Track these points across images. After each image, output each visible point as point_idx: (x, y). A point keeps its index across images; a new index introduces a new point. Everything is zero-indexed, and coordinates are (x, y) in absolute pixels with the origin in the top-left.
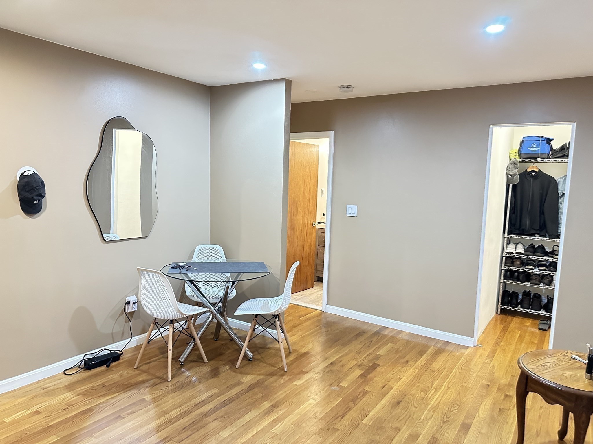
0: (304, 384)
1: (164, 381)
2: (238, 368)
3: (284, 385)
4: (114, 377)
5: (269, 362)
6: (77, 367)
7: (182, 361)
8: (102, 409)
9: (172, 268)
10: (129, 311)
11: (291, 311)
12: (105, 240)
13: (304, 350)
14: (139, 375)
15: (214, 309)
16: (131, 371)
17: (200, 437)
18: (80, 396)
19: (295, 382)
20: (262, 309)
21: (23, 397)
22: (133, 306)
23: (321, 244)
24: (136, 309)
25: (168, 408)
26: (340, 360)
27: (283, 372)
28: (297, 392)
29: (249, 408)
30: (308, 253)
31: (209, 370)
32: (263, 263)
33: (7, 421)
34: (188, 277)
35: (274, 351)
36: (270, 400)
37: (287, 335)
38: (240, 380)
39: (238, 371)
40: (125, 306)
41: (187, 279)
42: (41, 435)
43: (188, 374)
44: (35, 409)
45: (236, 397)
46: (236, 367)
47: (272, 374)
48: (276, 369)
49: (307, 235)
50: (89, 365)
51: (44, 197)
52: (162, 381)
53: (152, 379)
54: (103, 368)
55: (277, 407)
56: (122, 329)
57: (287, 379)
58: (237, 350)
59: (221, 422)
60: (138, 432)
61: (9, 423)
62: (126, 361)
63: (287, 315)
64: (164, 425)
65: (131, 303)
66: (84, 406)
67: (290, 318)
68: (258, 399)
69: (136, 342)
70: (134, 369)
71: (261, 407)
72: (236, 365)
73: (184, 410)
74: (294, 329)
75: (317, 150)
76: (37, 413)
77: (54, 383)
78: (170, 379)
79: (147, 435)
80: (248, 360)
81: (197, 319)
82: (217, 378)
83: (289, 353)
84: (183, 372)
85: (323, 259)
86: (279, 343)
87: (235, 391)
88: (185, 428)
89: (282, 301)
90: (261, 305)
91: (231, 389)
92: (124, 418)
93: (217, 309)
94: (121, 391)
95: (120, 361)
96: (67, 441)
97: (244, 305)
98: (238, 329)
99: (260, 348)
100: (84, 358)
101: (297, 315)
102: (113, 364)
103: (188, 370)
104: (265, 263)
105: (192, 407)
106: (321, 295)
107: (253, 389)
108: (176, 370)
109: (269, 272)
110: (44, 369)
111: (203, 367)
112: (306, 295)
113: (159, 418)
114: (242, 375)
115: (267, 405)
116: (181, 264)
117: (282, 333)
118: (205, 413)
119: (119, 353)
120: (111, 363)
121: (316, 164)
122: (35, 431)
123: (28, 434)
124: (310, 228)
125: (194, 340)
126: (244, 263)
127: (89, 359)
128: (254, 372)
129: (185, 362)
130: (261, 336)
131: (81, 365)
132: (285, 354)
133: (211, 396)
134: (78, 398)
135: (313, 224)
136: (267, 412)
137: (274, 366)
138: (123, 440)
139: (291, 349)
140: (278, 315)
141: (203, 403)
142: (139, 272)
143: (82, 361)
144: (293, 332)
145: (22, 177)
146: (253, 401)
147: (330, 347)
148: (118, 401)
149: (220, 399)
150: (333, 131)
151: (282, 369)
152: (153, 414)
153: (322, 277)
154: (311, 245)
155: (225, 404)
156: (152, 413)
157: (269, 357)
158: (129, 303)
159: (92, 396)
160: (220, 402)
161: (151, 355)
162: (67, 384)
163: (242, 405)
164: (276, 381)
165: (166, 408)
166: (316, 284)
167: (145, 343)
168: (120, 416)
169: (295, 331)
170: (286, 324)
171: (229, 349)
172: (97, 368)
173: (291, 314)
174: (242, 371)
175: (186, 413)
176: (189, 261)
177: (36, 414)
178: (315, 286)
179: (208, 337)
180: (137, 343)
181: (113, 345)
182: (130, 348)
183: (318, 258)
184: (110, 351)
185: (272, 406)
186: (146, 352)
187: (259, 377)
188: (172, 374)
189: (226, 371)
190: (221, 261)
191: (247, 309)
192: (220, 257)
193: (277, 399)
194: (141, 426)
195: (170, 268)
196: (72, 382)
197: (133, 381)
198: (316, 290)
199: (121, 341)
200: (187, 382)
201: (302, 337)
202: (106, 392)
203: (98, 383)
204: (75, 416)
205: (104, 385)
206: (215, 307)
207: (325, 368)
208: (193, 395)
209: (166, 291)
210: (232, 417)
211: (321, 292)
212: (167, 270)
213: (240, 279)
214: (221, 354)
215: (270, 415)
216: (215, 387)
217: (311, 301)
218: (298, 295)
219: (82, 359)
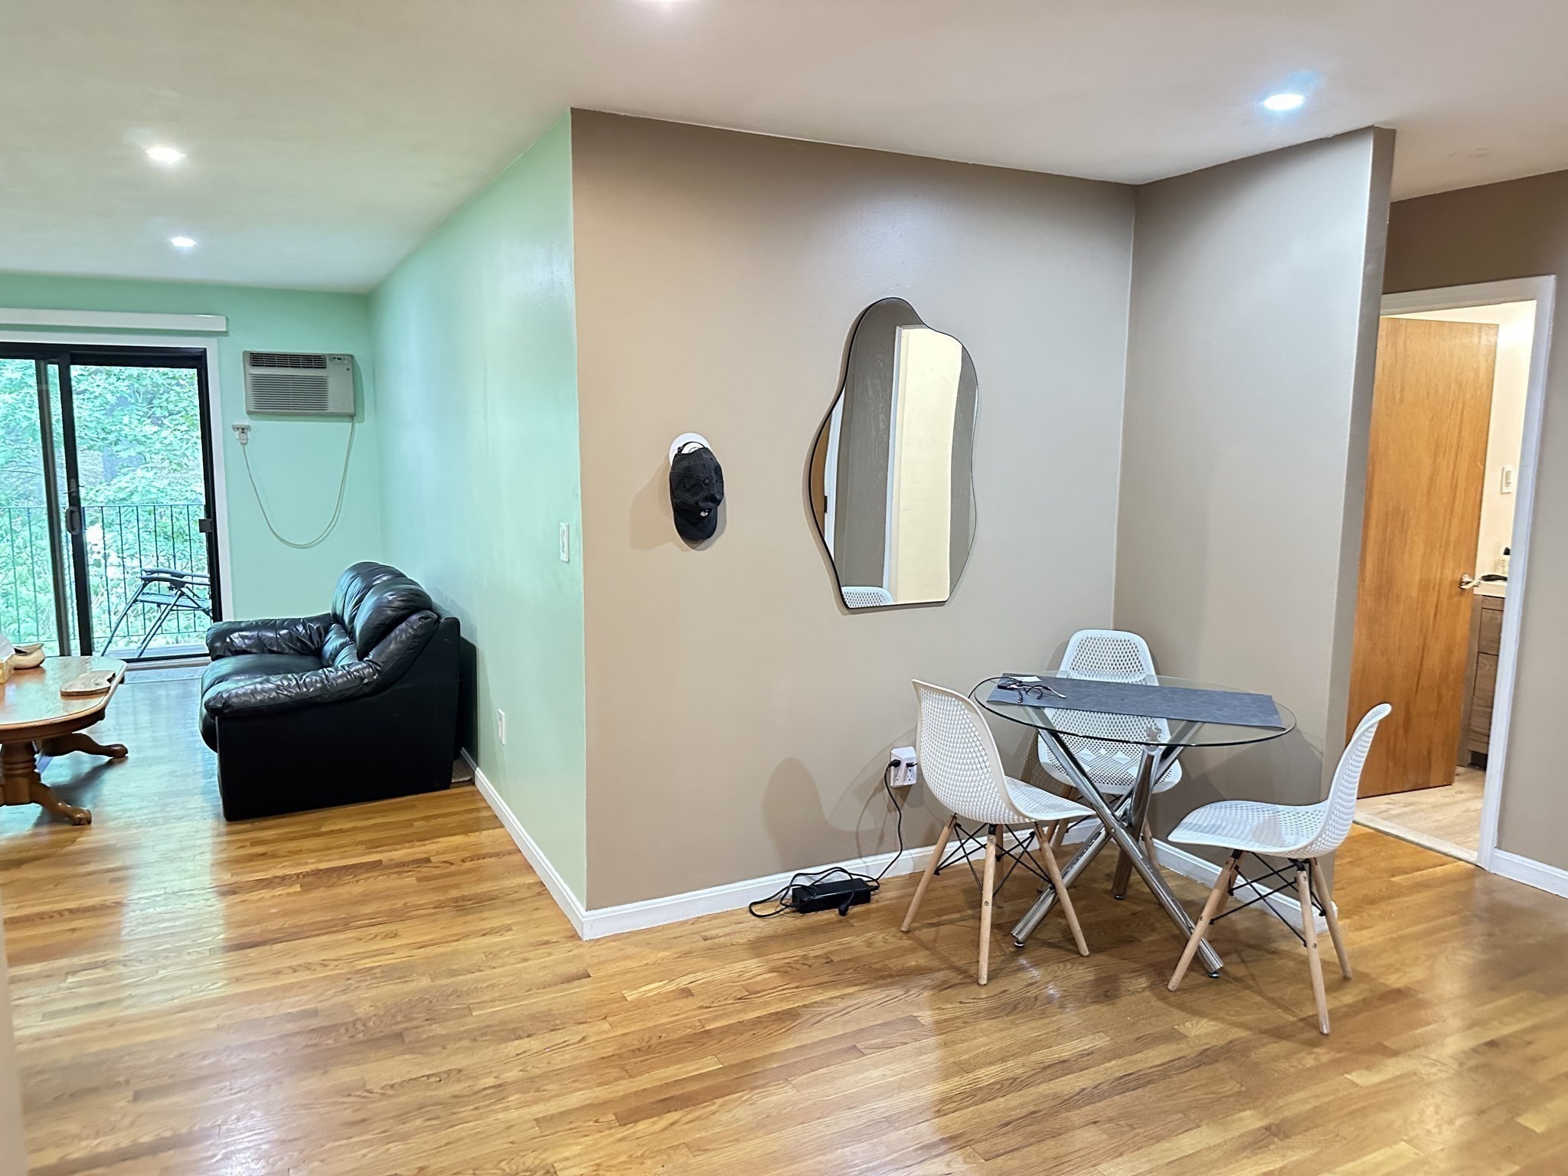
0: (1384, 1087)
1: (968, 980)
2: (1175, 991)
3: (1313, 1075)
4: (853, 944)
5: (1271, 995)
6: (776, 900)
7: (1020, 937)
8: (818, 1018)
9: (1000, 687)
10: (899, 783)
11: (1366, 851)
12: (846, 606)
13: (1394, 981)
14: (913, 950)
15: (1113, 815)
16: (893, 936)
17: (1045, 1160)
18: (774, 974)
19: (1354, 1074)
20: (1257, 835)
21: (665, 949)
22: (906, 773)
23: (1488, 649)
24: (914, 782)
25: (970, 1058)
26: (1528, 1038)
27: (1313, 1034)
28: (1354, 1107)
29: (1193, 1117)
30: (1438, 672)
31: (1090, 977)
32: (1270, 697)
33: (629, 999)
34: (1044, 718)
35: (1292, 963)
36: (1262, 1109)
37: (1340, 924)
38: (1176, 1027)
39: (1173, 999)
40: (888, 770)
41: (1043, 726)
42: (685, 1048)
43: (1035, 973)
44: (683, 982)
45: (1158, 1073)
46: (1170, 987)
47: (1278, 1033)
48: (1294, 1019)
49: (1438, 616)
50: (802, 901)
51: (720, 502)
52: (965, 980)
53: (939, 970)
54: (832, 914)
55: (1282, 1136)
56: (880, 825)
57: (1325, 1059)
58: (1175, 937)
59: (1105, 1136)
60: (890, 1102)
61: (631, 1002)
62: (886, 908)
63: (1349, 860)
64: (954, 1099)
65: (903, 765)
66: (781, 1000)
67: (1357, 872)
68: (1225, 1097)
69: (912, 864)
70: (900, 934)
71: (1234, 1121)
72: (1169, 981)
73: (1011, 1075)
74: (1367, 907)
75: (1492, 339)
76: (687, 993)
77: (727, 930)
78: (984, 981)
79: (908, 1117)
80: (1209, 973)
81: (1067, 832)
82: (1111, 1007)
83: (1340, 980)
84: (1021, 969)
85: (1491, 694)
86: (1305, 945)
87: (1155, 1056)
88: (1007, 1124)
89: (1324, 818)
90: (1256, 822)
91: (1146, 1046)
92: (864, 1055)
93: (1119, 813)
94: (865, 983)
95: (872, 906)
96: (735, 1076)
97: (1201, 816)
98: (1187, 878)
99: (1249, 946)
100: (792, 881)
101: (1383, 865)
102: (854, 910)
103: (1036, 964)
104: (1274, 699)
105: (1034, 1072)
106: (1479, 812)
107: (1212, 1063)
108: (1003, 957)
109: (1284, 729)
110: (711, 892)
111: (1075, 968)
112: (1423, 806)
113: (946, 1077)
114: (1184, 1013)
115: (1250, 1120)
116: (1025, 679)
117: (1321, 915)
118: (1066, 1098)
119: (870, 884)
120: (850, 905)
121: (1485, 388)
122: (675, 1036)
123: (662, 1040)
124: (1450, 594)
125: (1053, 887)
126: (1207, 692)
127: (803, 887)
128: (1222, 1014)
129: (1029, 942)
130: (1256, 910)
131: (788, 897)
132: (1325, 983)
133: (1088, 1055)
134: (770, 978)
135: (1461, 583)
136: (1251, 1144)
137: (1287, 1009)
138: (854, 1111)
139: (1349, 968)
140: (1307, 861)
141: (1063, 1067)
142: (917, 692)
143: (788, 888)
144: (1362, 917)
145: (680, 456)
146: (1209, 1098)
147: (1493, 989)
148: (856, 1007)
149: (1112, 1067)
150: (1553, 276)
151: (1313, 1023)
152: (931, 1064)
153: (1484, 752)
154: (1449, 650)
155: (1124, 1084)
156: (931, 1058)
157: (1273, 980)
158: (896, 764)
159: (801, 980)
160: (1111, 1078)
161: (944, 906)
162: (752, 936)
163: (1174, 1102)
164: (1287, 1057)
165: (966, 1057)
166: (1464, 774)
167: (929, 871)
168: (855, 1046)
169: (1370, 916)
170: (1343, 888)
171: (1153, 930)
172: (820, 912)
173: (1361, 859)
174: (1184, 1002)
175: (1015, 1083)
176: (1050, 674)
177: (684, 995)
178: (1459, 781)
179: (1097, 885)
180: (915, 865)
181: (858, 861)
182: (897, 877)
183: (1476, 692)
184: (850, 874)
185: (1267, 1128)
186: (933, 894)
187: (1236, 1030)
188: (993, 967)
189: (1139, 992)
190: (1141, 678)
191: (1207, 829)
192: (1140, 669)
193: (1287, 1114)
194: (900, 1087)
195: (996, 685)
196: (763, 935)
197: (895, 964)
198: (1463, 796)
199: (876, 854)
200: (1029, 998)
201: (1393, 939)
202: (832, 979)
203: (817, 949)
204: (758, 1021)
205: (828, 958)
206: (1114, 809)
207: (1465, 1053)
208: (1038, 1038)
209: (981, 748)
210: (1142, 1131)
211: (1477, 805)
212: (988, 691)
213: (1191, 739)
214: (1131, 941)
215: (1258, 1153)
216: (1103, 1032)
217: (1442, 828)
218: (1393, 804)
219: (788, 885)
